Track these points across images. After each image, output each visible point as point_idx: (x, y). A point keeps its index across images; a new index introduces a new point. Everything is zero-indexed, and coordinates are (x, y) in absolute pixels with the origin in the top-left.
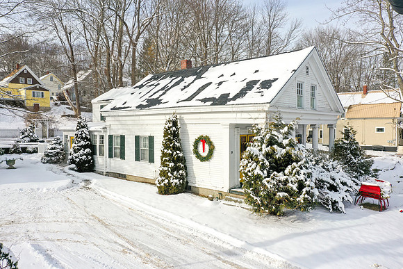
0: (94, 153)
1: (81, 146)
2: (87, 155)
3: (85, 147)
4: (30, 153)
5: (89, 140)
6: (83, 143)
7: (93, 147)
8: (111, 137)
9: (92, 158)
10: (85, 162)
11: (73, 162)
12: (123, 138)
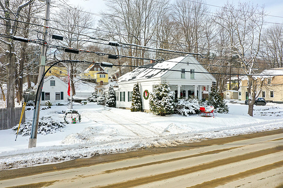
0: (115, 100)
1: (111, 97)
2: (113, 100)
3: (112, 97)
4: (94, 102)
5: (114, 94)
6: (111, 95)
7: (115, 97)
8: (121, 92)
9: (115, 102)
10: (112, 103)
11: (107, 103)
12: (124, 92)
